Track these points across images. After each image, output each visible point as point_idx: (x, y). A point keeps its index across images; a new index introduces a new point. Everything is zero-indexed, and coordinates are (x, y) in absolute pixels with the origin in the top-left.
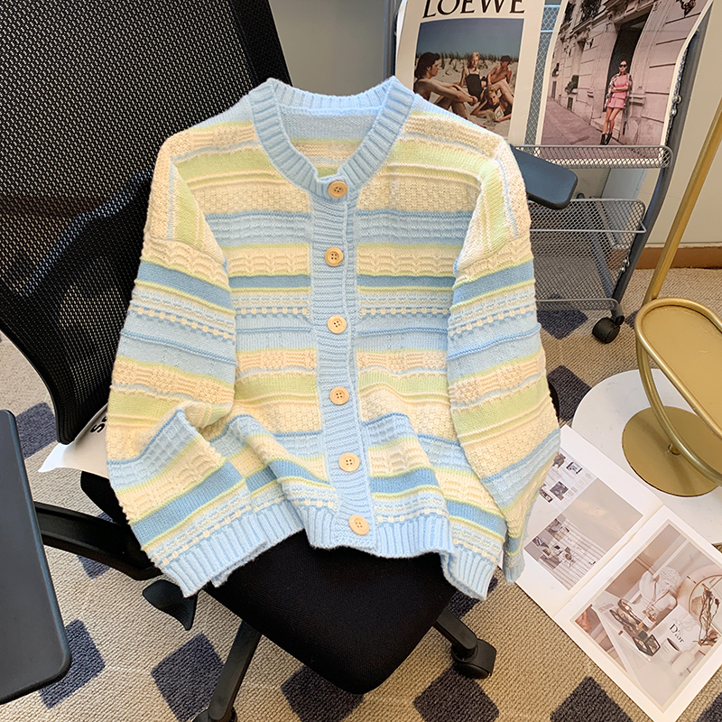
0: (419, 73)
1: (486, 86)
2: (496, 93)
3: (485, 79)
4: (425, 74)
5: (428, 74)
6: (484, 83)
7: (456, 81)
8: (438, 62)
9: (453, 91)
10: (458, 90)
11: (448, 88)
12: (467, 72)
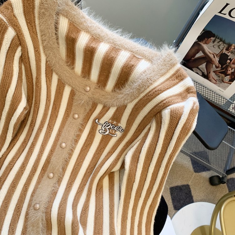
0: (200, 38)
1: (229, 63)
2: (232, 69)
3: (231, 60)
4: (203, 40)
5: (204, 42)
6: (229, 61)
7: (215, 52)
8: (213, 39)
9: (212, 56)
10: (214, 57)
11: (210, 53)
12: (224, 51)
